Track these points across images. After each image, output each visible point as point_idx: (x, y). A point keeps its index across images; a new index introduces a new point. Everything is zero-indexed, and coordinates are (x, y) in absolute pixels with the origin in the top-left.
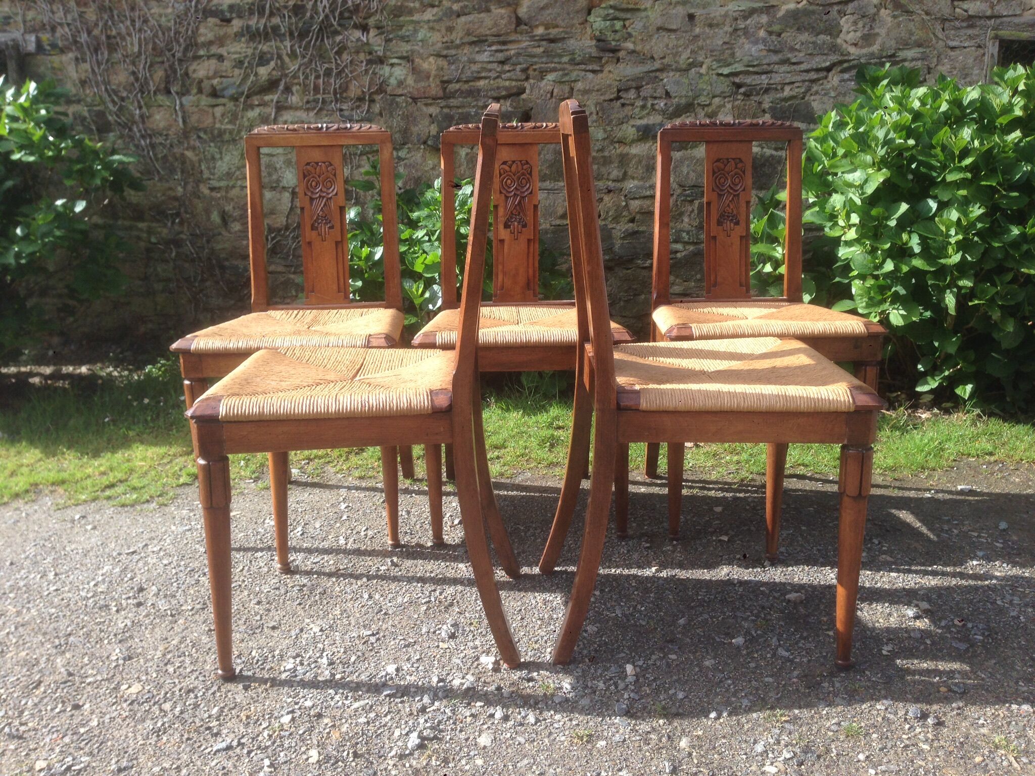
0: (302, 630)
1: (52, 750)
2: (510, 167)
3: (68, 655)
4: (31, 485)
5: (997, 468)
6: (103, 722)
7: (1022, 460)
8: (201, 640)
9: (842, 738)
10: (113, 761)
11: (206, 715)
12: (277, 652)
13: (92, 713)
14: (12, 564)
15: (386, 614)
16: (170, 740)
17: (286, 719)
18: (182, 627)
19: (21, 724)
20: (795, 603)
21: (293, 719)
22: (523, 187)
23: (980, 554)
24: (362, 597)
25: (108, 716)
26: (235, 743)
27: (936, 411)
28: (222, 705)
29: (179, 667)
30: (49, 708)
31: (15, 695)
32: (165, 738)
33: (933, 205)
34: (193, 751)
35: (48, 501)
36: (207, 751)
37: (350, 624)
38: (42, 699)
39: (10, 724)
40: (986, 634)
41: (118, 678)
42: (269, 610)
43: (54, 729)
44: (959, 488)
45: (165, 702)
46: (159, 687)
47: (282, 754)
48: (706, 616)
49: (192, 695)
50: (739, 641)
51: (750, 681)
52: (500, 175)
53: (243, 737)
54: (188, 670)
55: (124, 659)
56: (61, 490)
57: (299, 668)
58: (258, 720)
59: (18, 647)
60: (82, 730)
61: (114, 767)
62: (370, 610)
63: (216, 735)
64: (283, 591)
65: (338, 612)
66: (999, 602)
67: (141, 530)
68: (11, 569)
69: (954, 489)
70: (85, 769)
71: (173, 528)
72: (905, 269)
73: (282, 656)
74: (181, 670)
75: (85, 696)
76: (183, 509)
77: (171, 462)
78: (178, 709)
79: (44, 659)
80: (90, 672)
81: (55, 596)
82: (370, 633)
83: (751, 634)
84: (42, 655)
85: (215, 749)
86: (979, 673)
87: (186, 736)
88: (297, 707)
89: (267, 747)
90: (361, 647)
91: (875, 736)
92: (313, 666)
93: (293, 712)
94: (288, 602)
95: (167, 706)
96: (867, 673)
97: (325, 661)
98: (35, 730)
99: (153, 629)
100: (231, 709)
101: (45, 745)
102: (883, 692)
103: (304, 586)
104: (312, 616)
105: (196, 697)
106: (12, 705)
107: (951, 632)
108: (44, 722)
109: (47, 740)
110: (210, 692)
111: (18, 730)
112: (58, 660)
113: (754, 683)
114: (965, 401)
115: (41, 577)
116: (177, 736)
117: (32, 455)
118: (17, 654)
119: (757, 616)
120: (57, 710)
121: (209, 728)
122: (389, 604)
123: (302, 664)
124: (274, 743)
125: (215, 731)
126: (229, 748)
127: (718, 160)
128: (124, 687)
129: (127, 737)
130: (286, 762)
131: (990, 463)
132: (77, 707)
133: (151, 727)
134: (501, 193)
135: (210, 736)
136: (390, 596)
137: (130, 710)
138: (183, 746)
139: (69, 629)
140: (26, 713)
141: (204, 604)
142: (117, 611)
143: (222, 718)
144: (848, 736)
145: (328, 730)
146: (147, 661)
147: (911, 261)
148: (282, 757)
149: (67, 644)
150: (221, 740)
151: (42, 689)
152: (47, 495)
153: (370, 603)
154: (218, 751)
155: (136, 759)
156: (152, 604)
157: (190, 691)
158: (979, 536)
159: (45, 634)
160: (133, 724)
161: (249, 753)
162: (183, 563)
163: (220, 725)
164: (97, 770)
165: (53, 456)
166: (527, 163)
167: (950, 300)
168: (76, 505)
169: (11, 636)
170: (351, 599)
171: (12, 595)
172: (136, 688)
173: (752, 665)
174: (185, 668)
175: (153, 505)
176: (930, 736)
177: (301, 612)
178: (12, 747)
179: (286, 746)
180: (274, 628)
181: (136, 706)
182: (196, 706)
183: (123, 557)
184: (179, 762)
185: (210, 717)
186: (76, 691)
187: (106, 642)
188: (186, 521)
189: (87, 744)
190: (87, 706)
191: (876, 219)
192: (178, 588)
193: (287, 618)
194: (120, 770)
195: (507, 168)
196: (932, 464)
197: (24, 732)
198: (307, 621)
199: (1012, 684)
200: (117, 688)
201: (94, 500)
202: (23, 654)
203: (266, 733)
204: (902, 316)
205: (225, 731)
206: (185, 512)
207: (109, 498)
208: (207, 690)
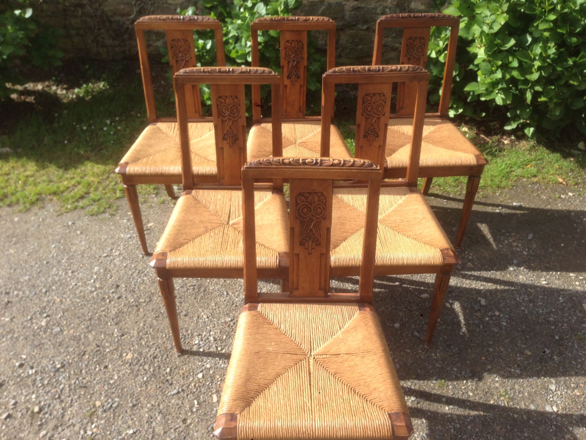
0: (198, 317)
1: (101, 394)
2: (291, 44)
3: (94, 333)
4: (38, 194)
5: (536, 187)
6: (120, 376)
7: (550, 181)
8: (153, 323)
9: (437, 387)
10: (129, 401)
11: (165, 373)
12: (189, 332)
13: (114, 371)
14: (47, 263)
15: (236, 306)
16: (152, 388)
17: (200, 376)
18: (143, 314)
19: (83, 379)
20: (424, 299)
21: (203, 375)
22: (298, 56)
23: (515, 262)
24: (223, 294)
25: (121, 373)
26: (180, 390)
27: (513, 138)
28: (171, 366)
29: (147, 341)
30: (93, 368)
31: (76, 360)
32: (149, 388)
33: (530, 39)
34: (163, 394)
35: (50, 208)
36: (169, 394)
37: (220, 312)
38: (88, 362)
39: (78, 379)
40: (508, 321)
41: (120, 349)
42: (181, 303)
43: (99, 382)
44: (515, 204)
45: (145, 364)
46: (140, 354)
47: (201, 397)
48: (383, 308)
49: (156, 360)
50: (397, 325)
51: (401, 351)
52: (285, 48)
53: (183, 386)
54: (151, 343)
55: (121, 336)
56: (55, 198)
57: (201, 343)
58: (188, 376)
59: (68, 327)
60: (111, 382)
61: (131, 405)
62: (228, 303)
63: (171, 384)
64: (185, 289)
65: (213, 304)
66: (518, 299)
67: (106, 237)
68: (48, 267)
69: (511, 205)
70: (118, 406)
71: (122, 235)
72: (508, 76)
73: (192, 335)
74: (148, 343)
75: (108, 360)
76: (123, 219)
77: (108, 177)
78: (152, 370)
79: (82, 336)
80: (107, 344)
81: (76, 289)
82: (230, 319)
83: (403, 321)
84: (81, 333)
85: (172, 393)
86: (501, 348)
87: (158, 386)
88: (203, 368)
89: (194, 392)
90: (227, 329)
91: (450, 387)
92: (207, 341)
93: (202, 371)
94: (189, 297)
95: (146, 367)
96: (452, 347)
97: (211, 338)
98: (90, 382)
99: (129, 314)
100: (175, 369)
101: (97, 391)
102: (457, 359)
103: (195, 285)
104: (202, 307)
105: (158, 361)
106: (75, 367)
107: (492, 320)
108: (93, 377)
109: (97, 388)
110: (164, 358)
111: (82, 382)
112: (90, 336)
113: (402, 353)
114: (528, 138)
115: (65, 274)
116: (154, 386)
117: (31, 167)
118: (69, 332)
119: (406, 308)
120: (97, 369)
121: (167, 381)
122: (237, 299)
123: (202, 340)
124: (197, 390)
125: (170, 382)
126: (178, 393)
127: (410, 38)
128: (124, 355)
129: (132, 386)
130: (204, 401)
131: (533, 183)
132: (106, 367)
133: (142, 380)
134: (285, 58)
135: (168, 385)
136: (237, 293)
137: (131, 369)
138: (158, 392)
139: (90, 314)
140: (83, 372)
141: (150, 297)
142: (110, 302)
143: (172, 374)
144: (439, 387)
145: (219, 383)
146: (131, 337)
147: (511, 72)
148: (202, 400)
149: (91, 325)
150: (173, 388)
151: (87, 356)
152: (48, 203)
153: (228, 298)
154: (174, 395)
155: (139, 399)
156: (125, 298)
157: (155, 358)
158: (517, 246)
159: (78, 318)
160: (133, 378)
161: (187, 395)
162: (133, 266)
163: (172, 378)
164: (123, 405)
165: (43, 169)
166: (301, 41)
167: (529, 96)
168: (67, 212)
169: (62, 319)
170: (219, 295)
171: (54, 288)
172: (130, 356)
173: (402, 341)
174: (150, 342)
175: (107, 215)
176: (474, 387)
177: (196, 304)
178: (82, 393)
179: (203, 392)
180: (186, 315)
181: (132, 367)
182: (159, 367)
183: (102, 259)
184: (158, 401)
185: (166, 373)
186: (103, 356)
187: (109, 324)
188: (127, 230)
189: (115, 390)
190: (110, 366)
191: (497, 45)
192: (135, 285)
193: (190, 308)
194: (134, 406)
195: (289, 45)
196: (503, 184)
197: (85, 384)
198: (200, 310)
199: (514, 355)
200: (121, 356)
201: (75, 208)
202: (72, 332)
203: (193, 384)
204: (502, 98)
205: (174, 382)
206: (125, 221)
207: (83, 208)
208: (162, 356)
